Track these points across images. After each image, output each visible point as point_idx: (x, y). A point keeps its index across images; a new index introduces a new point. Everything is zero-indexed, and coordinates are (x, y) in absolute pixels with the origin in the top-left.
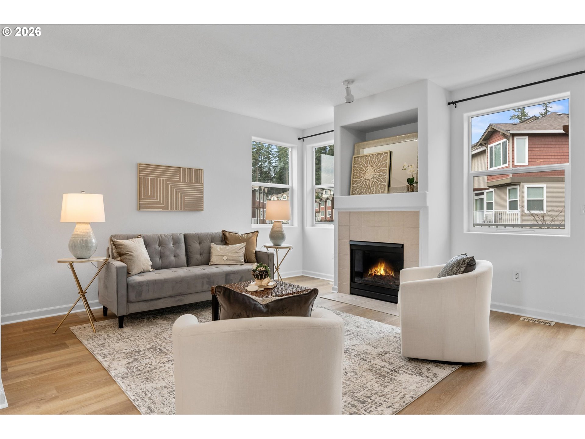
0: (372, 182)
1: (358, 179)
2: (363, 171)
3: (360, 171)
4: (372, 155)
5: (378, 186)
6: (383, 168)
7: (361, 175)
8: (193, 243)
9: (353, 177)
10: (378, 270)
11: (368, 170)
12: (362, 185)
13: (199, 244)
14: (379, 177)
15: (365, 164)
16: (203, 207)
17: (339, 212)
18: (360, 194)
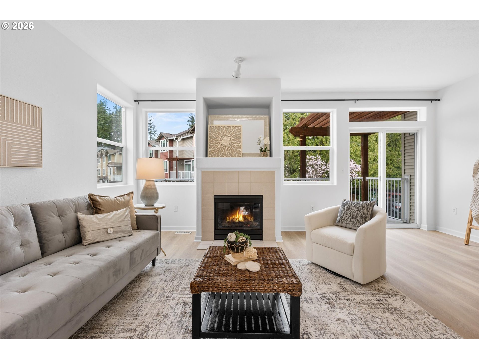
0: (228, 148)
1: (215, 144)
2: (219, 138)
3: (216, 138)
4: (227, 126)
5: (234, 151)
6: (237, 137)
7: (217, 141)
8: (49, 217)
9: (210, 142)
10: (237, 217)
11: (224, 138)
12: (218, 149)
13: (58, 217)
14: (234, 144)
15: (221, 133)
16: (41, 163)
17: (202, 172)
18: (218, 156)
